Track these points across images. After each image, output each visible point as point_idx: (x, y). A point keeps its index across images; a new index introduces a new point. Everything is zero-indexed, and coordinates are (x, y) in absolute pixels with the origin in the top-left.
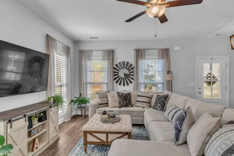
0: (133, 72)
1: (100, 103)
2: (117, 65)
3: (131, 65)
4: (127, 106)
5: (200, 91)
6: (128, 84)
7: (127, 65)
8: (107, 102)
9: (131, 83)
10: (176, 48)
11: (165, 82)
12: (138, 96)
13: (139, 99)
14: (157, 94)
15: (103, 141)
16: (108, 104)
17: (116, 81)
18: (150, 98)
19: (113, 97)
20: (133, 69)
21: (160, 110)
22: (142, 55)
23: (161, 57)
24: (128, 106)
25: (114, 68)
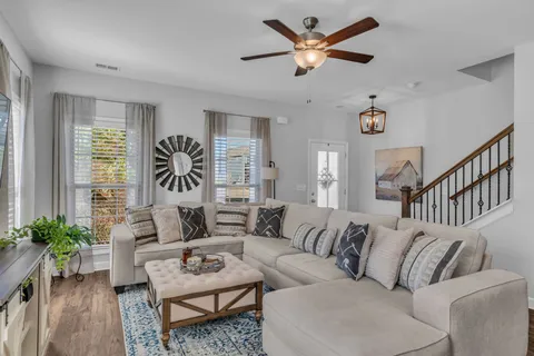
0: (201, 161)
1: (139, 235)
2: (162, 143)
3: (197, 145)
4: (200, 235)
5: (313, 197)
6: (189, 188)
7: (187, 145)
8: (153, 232)
9: (196, 184)
10: (280, 120)
11: (261, 183)
12: (219, 212)
13: (223, 218)
14: (257, 207)
15: (207, 313)
16: (156, 235)
17: (161, 180)
18: (246, 215)
19: (168, 218)
20: (200, 153)
21: (273, 236)
22: (220, 126)
23: (255, 132)
24: (202, 237)
25: (157, 149)
